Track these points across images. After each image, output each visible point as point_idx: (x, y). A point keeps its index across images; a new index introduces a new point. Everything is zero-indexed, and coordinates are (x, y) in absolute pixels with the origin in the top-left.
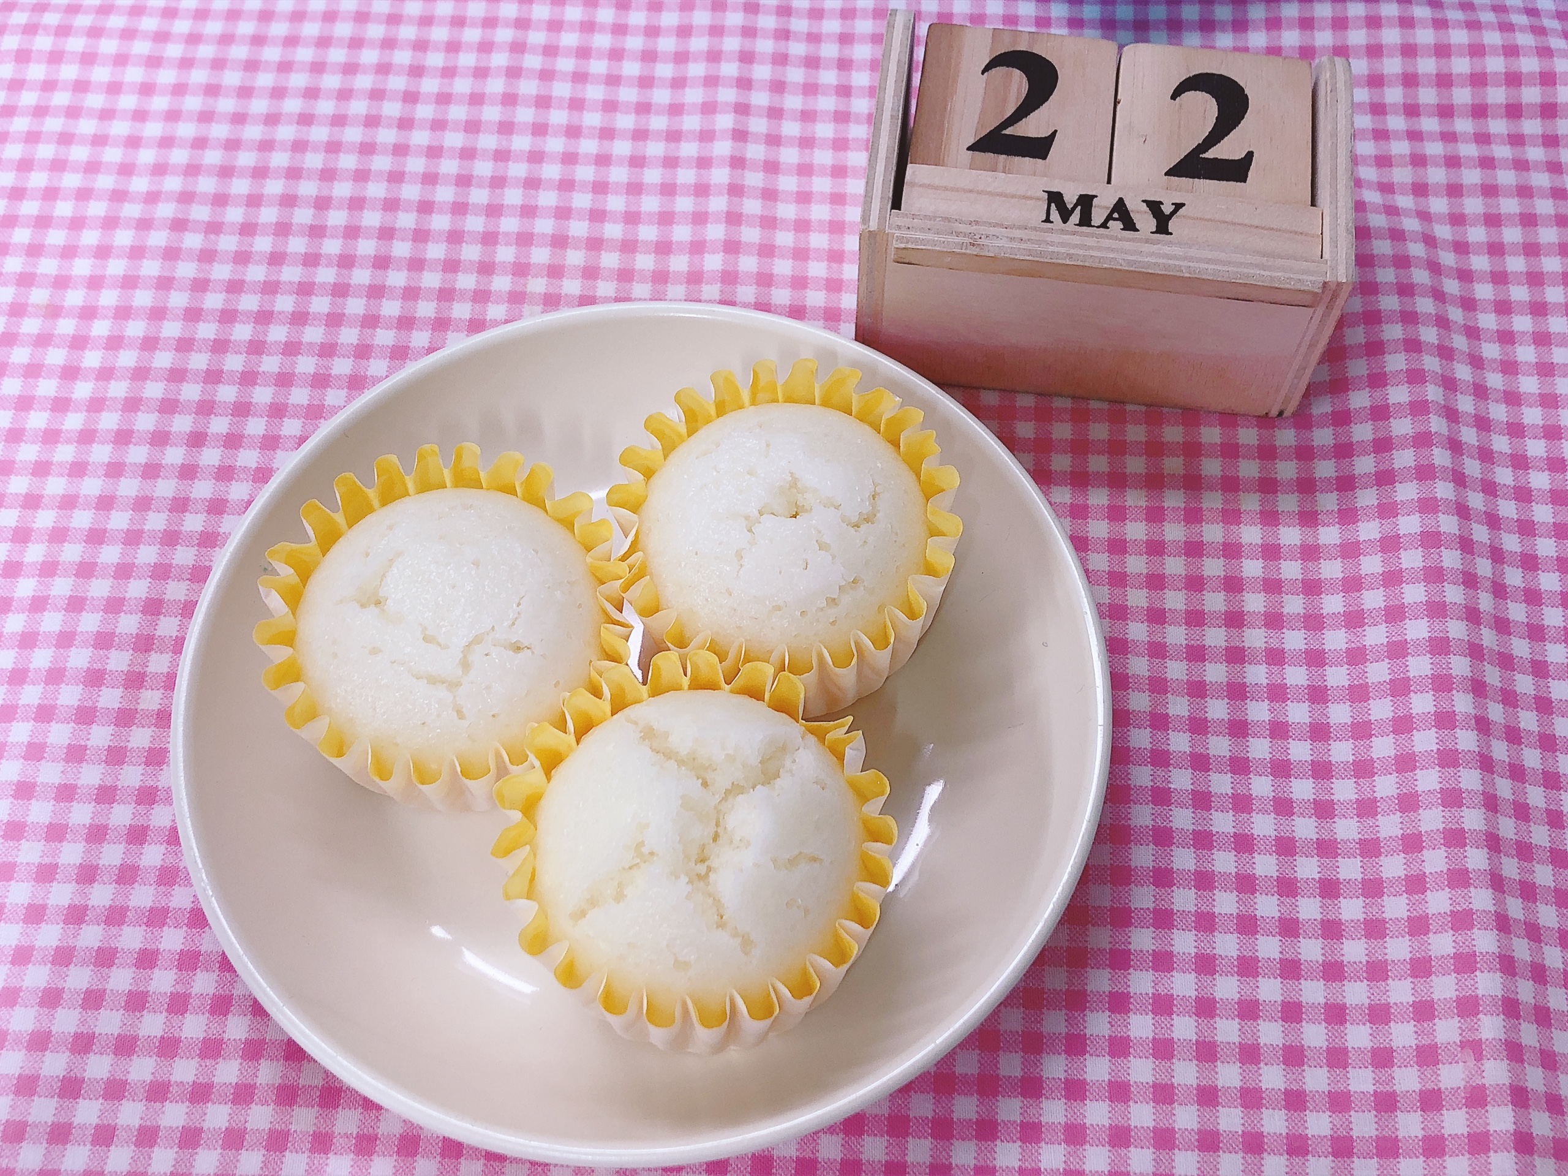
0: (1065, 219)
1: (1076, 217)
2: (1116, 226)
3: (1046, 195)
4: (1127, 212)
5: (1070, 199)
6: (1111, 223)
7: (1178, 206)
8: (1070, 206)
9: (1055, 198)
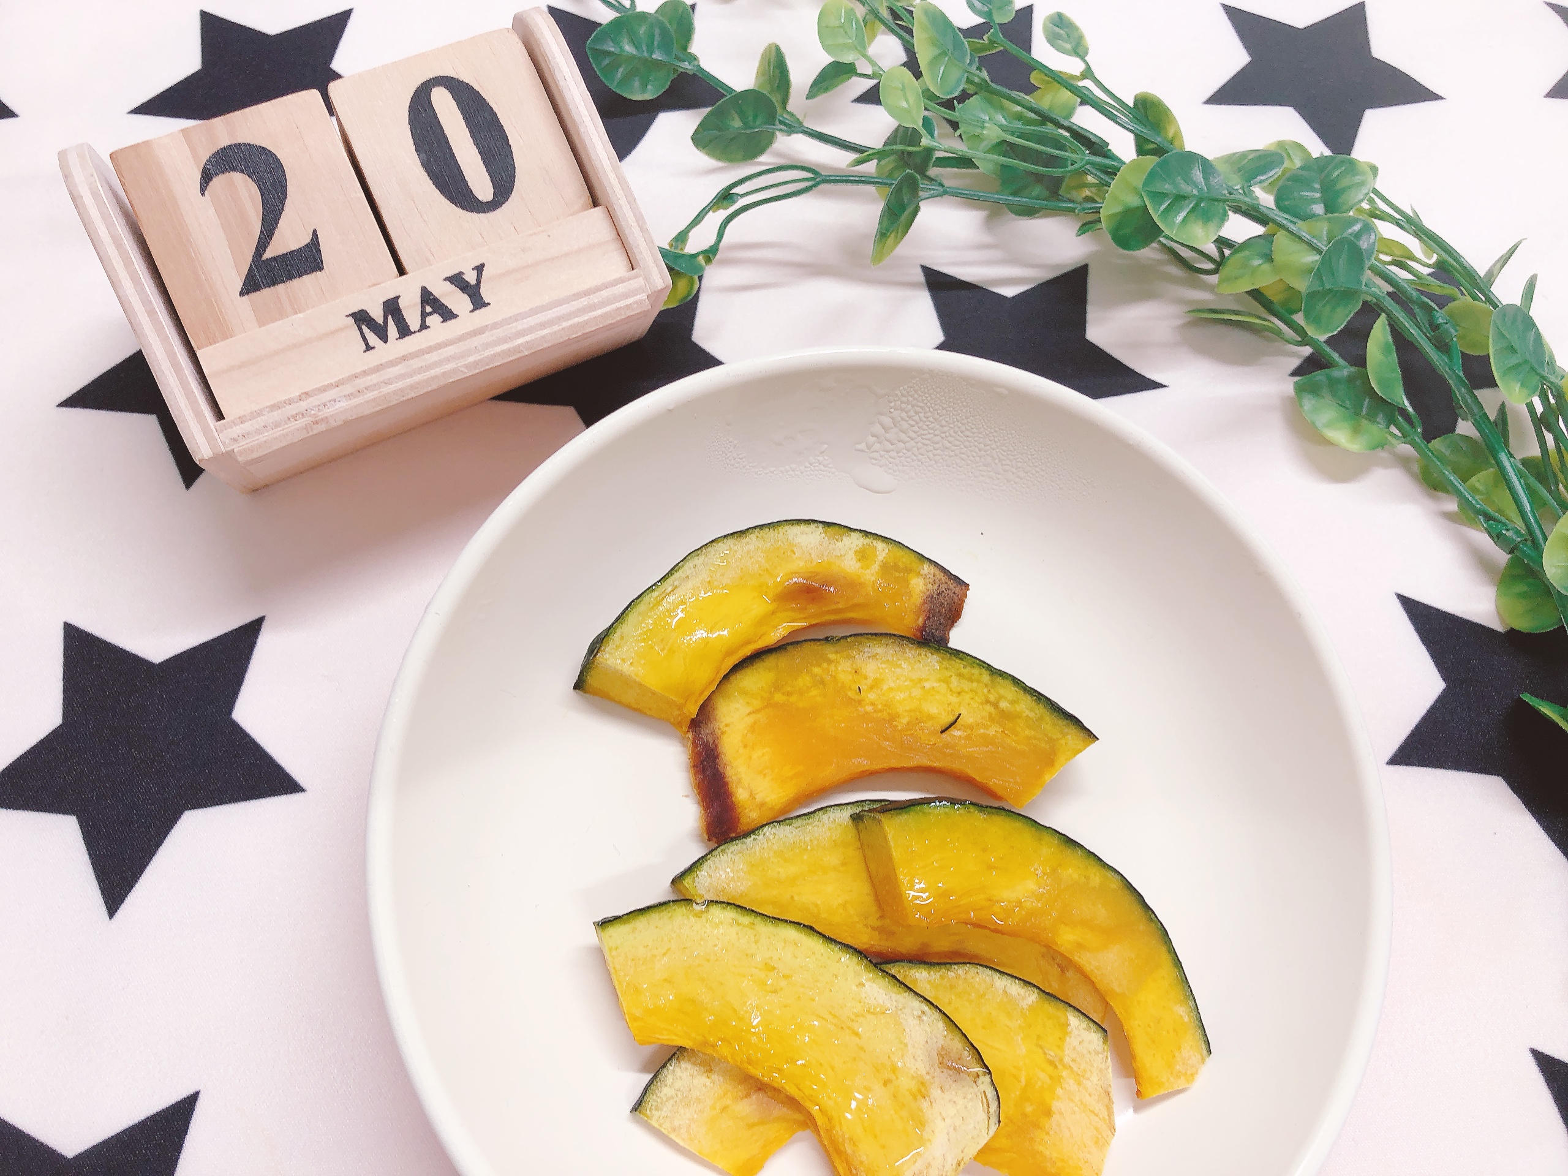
0: (384, 339)
1: (392, 330)
2: (434, 320)
3: (351, 320)
4: (436, 300)
5: (377, 314)
6: (429, 320)
7: (480, 269)
8: (380, 321)
9: (361, 318)
